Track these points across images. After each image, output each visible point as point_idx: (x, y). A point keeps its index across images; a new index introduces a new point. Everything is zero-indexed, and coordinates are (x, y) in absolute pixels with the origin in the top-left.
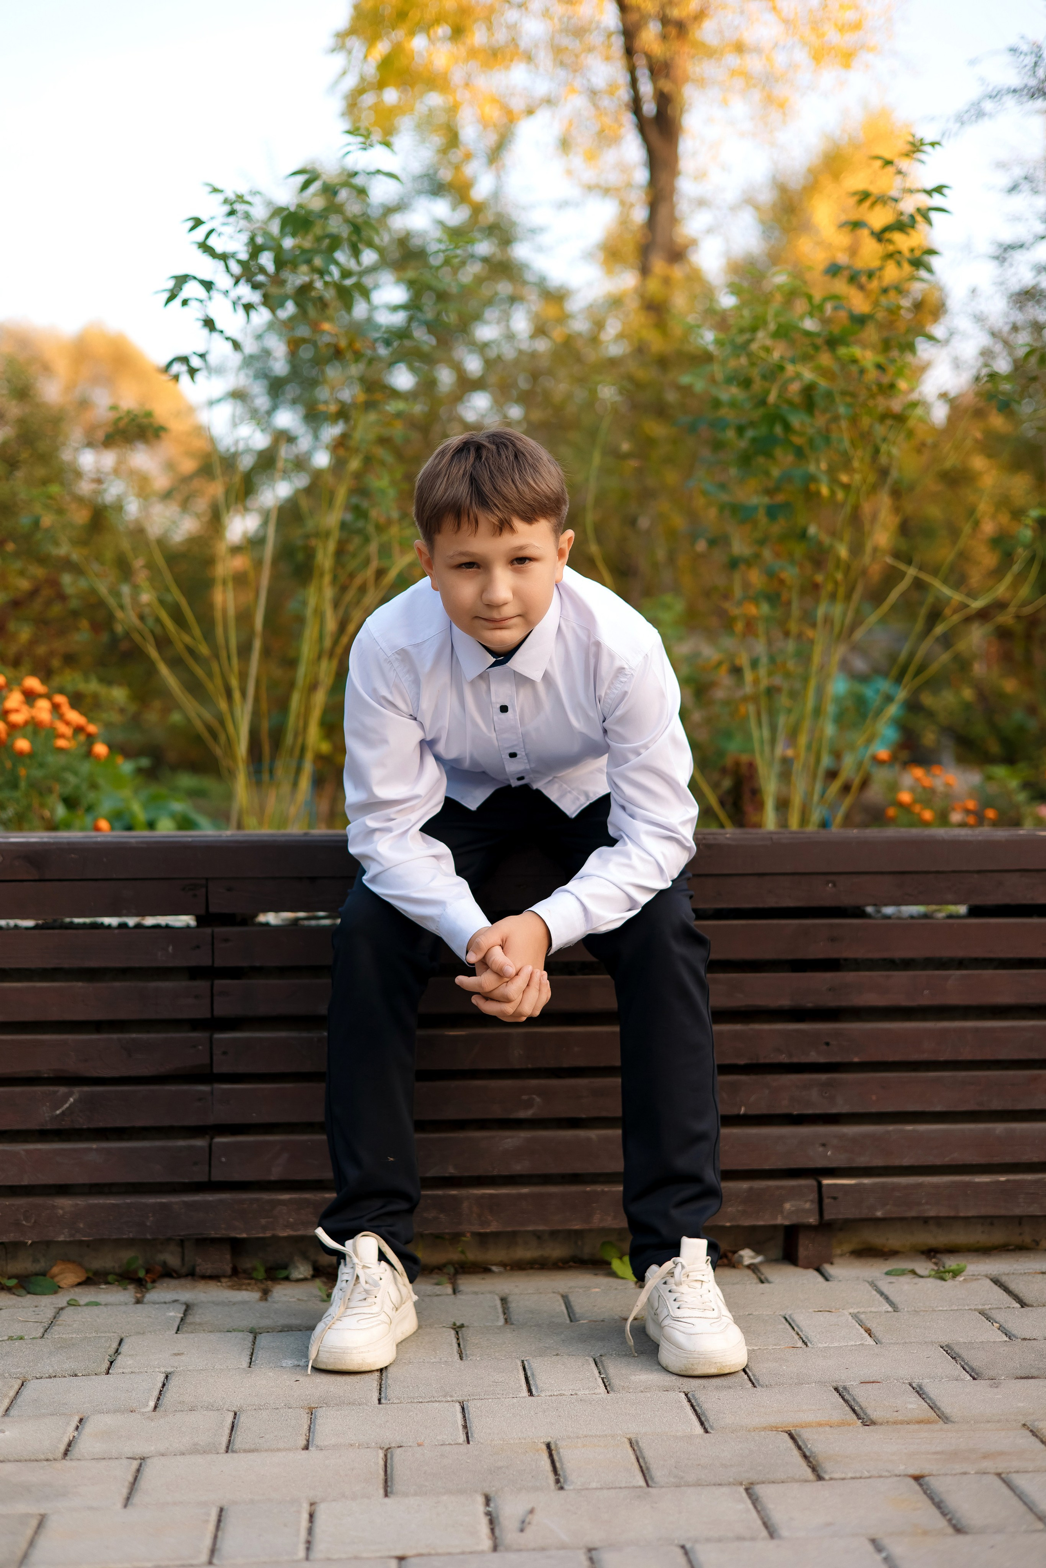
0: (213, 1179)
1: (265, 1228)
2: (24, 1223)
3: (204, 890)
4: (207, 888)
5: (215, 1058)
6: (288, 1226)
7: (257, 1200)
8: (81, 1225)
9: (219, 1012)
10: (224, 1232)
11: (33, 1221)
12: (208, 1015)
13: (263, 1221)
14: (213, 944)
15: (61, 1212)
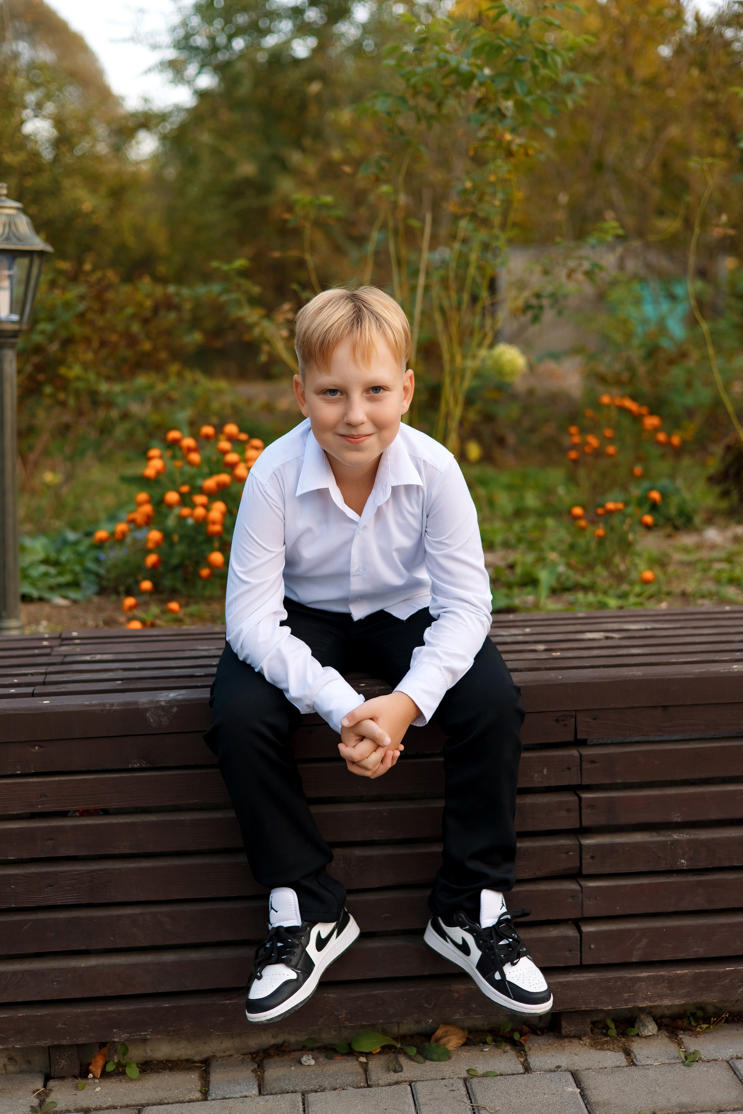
0: (584, 963)
1: (627, 1001)
2: (426, 1005)
3: (573, 720)
4: (576, 718)
5: (584, 862)
6: (649, 999)
7: (621, 978)
8: (474, 1006)
9: (586, 823)
10: (593, 1005)
11: (433, 1004)
12: (578, 826)
13: (626, 996)
14: (581, 766)
15: (456, 995)
